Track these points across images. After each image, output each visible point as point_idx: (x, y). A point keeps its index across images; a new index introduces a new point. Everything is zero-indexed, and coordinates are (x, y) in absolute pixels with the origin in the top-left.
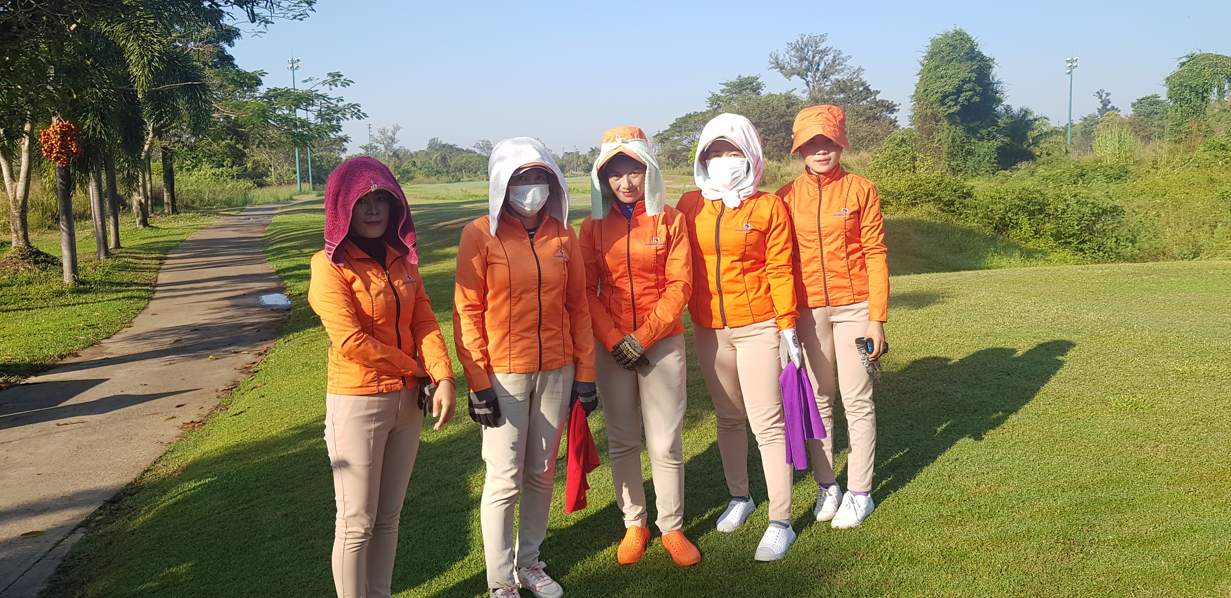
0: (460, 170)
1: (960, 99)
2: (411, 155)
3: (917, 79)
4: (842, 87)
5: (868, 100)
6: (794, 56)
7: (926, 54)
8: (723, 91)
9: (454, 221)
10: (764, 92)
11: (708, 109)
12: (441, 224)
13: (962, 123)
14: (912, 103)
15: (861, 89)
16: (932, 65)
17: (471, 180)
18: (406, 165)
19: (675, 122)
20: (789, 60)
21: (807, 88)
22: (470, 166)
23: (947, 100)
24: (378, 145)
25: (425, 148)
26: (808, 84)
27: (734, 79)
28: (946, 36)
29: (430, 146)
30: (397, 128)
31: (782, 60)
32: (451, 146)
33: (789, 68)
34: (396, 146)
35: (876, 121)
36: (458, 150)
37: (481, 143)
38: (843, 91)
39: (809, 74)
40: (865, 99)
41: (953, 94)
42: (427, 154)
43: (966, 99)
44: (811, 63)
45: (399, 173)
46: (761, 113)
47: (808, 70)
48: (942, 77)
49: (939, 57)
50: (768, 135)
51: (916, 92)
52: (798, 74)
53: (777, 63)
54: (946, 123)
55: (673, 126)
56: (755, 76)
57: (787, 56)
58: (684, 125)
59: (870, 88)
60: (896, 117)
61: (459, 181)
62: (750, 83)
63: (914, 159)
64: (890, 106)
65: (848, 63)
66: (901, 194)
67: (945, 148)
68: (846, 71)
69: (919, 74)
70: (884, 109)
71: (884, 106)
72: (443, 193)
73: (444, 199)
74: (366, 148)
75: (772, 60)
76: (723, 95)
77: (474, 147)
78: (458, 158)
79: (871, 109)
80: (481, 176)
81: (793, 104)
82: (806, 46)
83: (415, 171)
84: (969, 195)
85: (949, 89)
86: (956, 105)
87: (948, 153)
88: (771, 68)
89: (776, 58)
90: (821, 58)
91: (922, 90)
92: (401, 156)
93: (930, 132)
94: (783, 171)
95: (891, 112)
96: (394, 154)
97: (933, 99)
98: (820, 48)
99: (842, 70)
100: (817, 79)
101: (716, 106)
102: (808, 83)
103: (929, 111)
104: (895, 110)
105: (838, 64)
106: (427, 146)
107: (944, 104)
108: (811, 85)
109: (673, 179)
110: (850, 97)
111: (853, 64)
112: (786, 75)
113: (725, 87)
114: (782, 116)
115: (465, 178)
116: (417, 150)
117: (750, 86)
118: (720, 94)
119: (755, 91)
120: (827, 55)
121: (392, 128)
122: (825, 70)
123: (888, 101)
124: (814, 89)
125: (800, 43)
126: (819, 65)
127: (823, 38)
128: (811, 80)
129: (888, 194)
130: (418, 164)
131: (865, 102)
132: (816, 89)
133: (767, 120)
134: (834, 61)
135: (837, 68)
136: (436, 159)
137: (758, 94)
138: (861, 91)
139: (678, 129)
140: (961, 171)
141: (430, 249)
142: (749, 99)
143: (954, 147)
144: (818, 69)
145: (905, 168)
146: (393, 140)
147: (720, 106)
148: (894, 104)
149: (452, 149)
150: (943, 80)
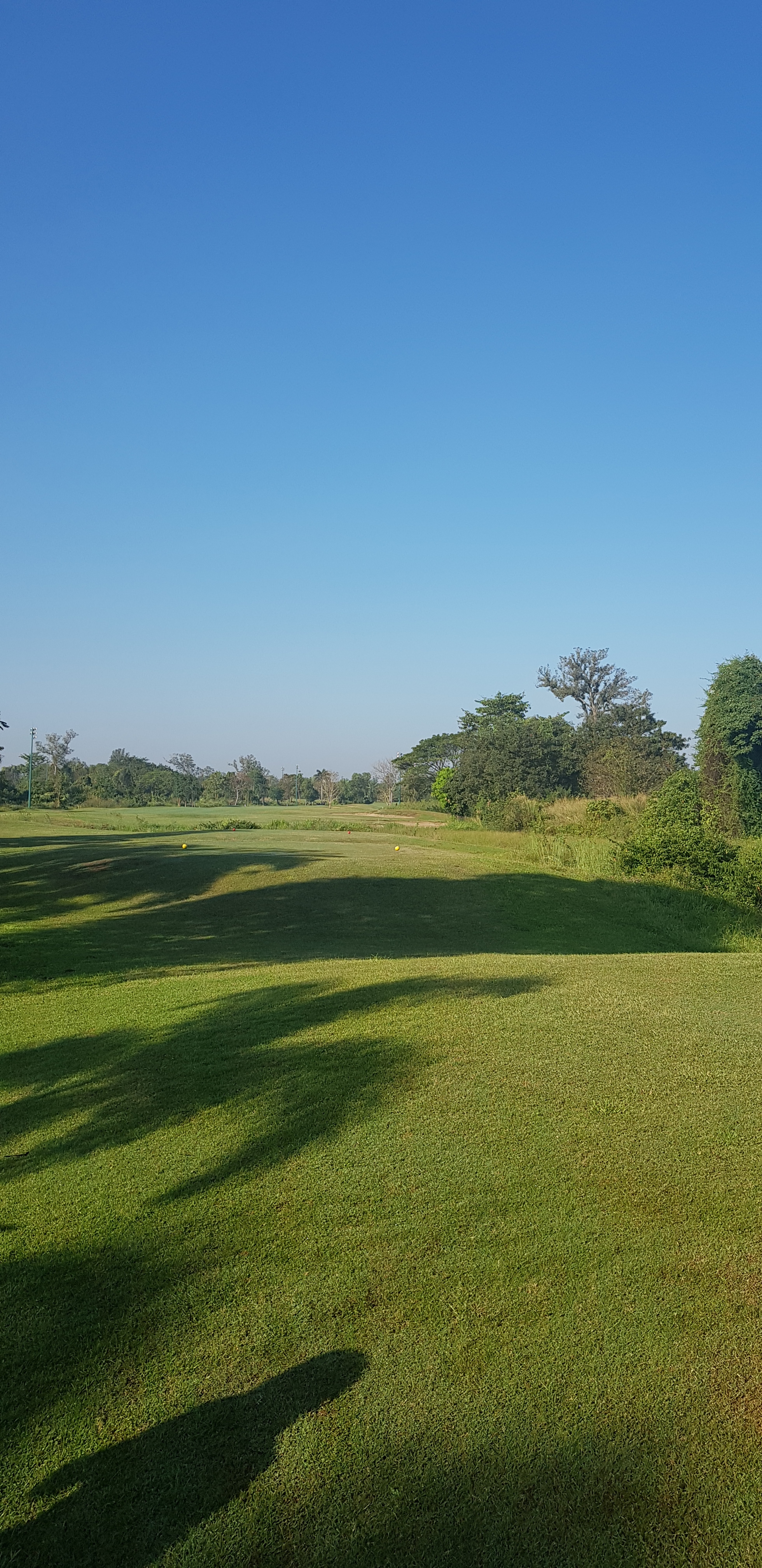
0: (148, 791)
1: (752, 737)
2: (87, 769)
3: (702, 712)
4: (622, 714)
5: (652, 731)
6: (569, 673)
7: (712, 683)
8: (479, 710)
10: (529, 715)
11: (461, 731)
13: (755, 767)
14: (697, 740)
15: (643, 717)
16: (720, 695)
17: (160, 805)
18: (79, 782)
19: (419, 744)
20: (562, 677)
21: (582, 711)
22: (160, 786)
23: (736, 738)
24: (45, 755)
25: (106, 761)
26: (584, 708)
27: (492, 696)
28: (736, 662)
29: (113, 759)
30: (71, 735)
31: (554, 677)
32: (140, 761)
33: (562, 687)
34: (68, 758)
35: (658, 758)
36: (148, 765)
37: (179, 758)
38: (622, 719)
39: (586, 695)
40: (649, 730)
41: (744, 731)
42: (107, 769)
43: (759, 738)
44: (588, 683)
45: (69, 792)
46: (521, 739)
47: (584, 690)
48: (731, 711)
49: (728, 686)
50: (529, 767)
51: (701, 726)
52: (573, 695)
53: (548, 679)
54: (736, 765)
55: (417, 749)
56: (518, 694)
57: (560, 673)
58: (429, 749)
59: (654, 717)
60: (684, 754)
61: (145, 805)
62: (512, 703)
63: (699, 806)
64: (678, 740)
65: (633, 685)
67: (735, 796)
68: (631, 694)
69: (705, 706)
70: (671, 743)
71: (671, 740)
72: (114, 821)
73: (114, 829)
74: (28, 758)
75: (541, 676)
76: (479, 715)
77: (171, 762)
78: (147, 776)
79: (654, 742)
80: (174, 800)
81: (562, 731)
82: (582, 661)
83: (88, 791)
85: (739, 725)
86: (747, 745)
87: (739, 802)
88: (540, 686)
89: (547, 674)
90: (600, 677)
91: (708, 725)
92: (74, 769)
93: (718, 776)
94: (544, 812)
95: (680, 748)
96: (65, 767)
97: (721, 735)
98: (600, 666)
99: (626, 693)
100: (595, 702)
101: (471, 728)
103: (716, 751)
104: (683, 745)
105: (622, 686)
106: (109, 759)
107: (733, 743)
108: (588, 708)
109: (414, 815)
110: (630, 726)
111: (639, 686)
112: (557, 695)
113: (482, 706)
114: (546, 745)
115: (154, 802)
116: (96, 764)
117: (511, 706)
118: (475, 714)
119: (517, 713)
120: (608, 674)
121: (65, 735)
122: (605, 692)
123: (675, 734)
124: (592, 713)
125: (576, 658)
126: (598, 685)
127: (603, 654)
128: (588, 702)
130: (95, 782)
131: (647, 734)
132: (595, 714)
133: (528, 749)
134: (616, 682)
135: (620, 690)
136: (118, 776)
137: (522, 716)
138: (644, 721)
139: (423, 754)
140: (754, 824)
142: (510, 722)
143: (746, 794)
144: (596, 690)
145: (688, 817)
146: (65, 750)
147: (475, 729)
148: (682, 738)
149: (140, 763)
150: (732, 715)
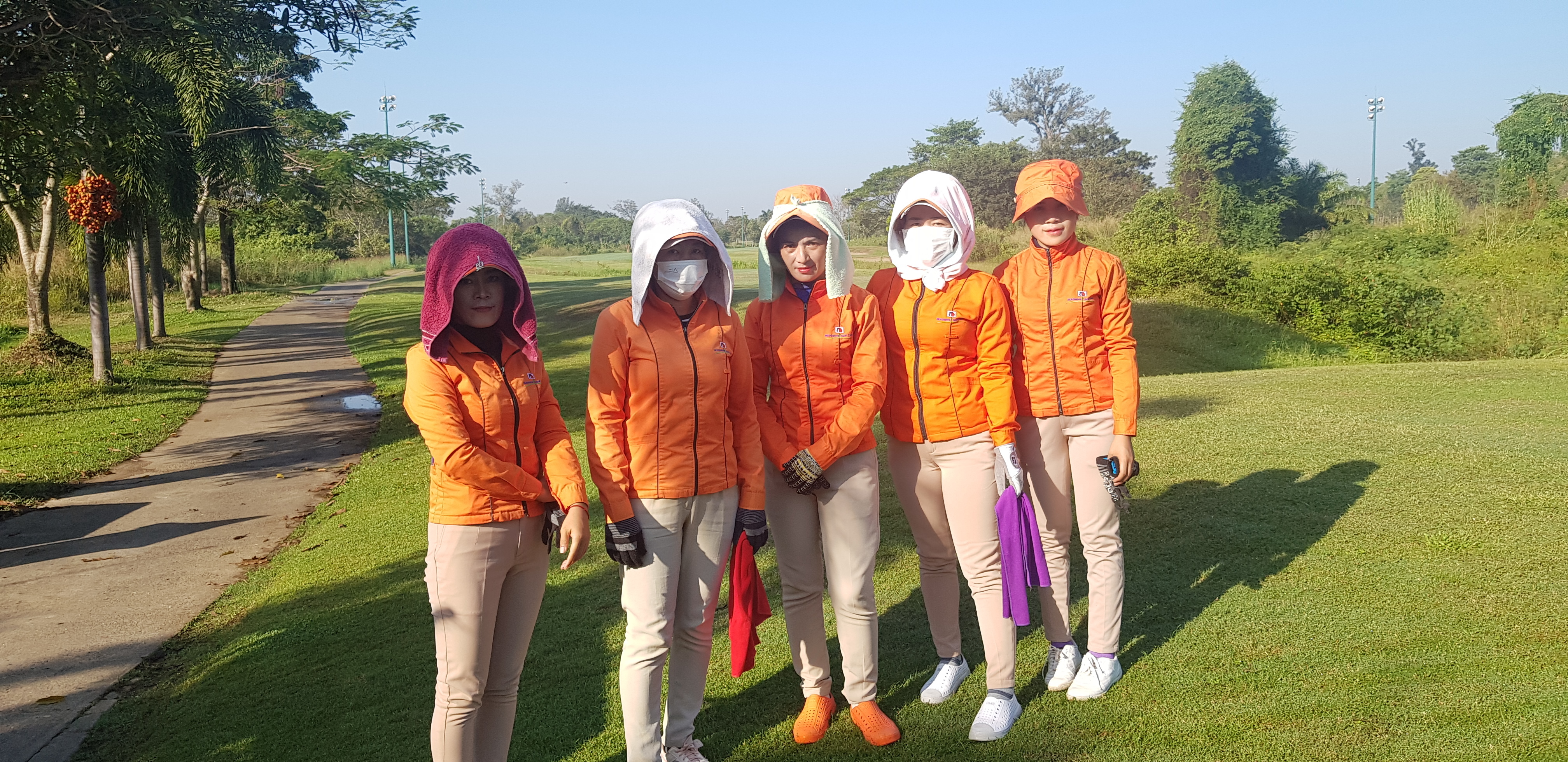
0: (597, 238)
1: (1233, 150)
2: (535, 219)
3: (1178, 125)
4: (1082, 134)
5: (1116, 151)
6: (1021, 95)
7: (1189, 93)
8: (930, 139)
9: (588, 304)
10: (983, 141)
11: (912, 162)
12: (572, 307)
13: (1235, 181)
14: (1172, 156)
15: (1106, 137)
16: (1197, 107)
17: (610, 252)
18: (528, 232)
19: (869, 178)
20: (1014, 100)
21: (1037, 135)
22: (609, 233)
23: (1216, 152)
24: (493, 206)
25: (552, 210)
26: (1039, 132)
27: (944, 124)
28: (1215, 70)
29: (559, 208)
30: (517, 185)
31: (1006, 100)
32: (586, 208)
33: (1015, 110)
34: (515, 208)
35: (1125, 179)
36: (594, 213)
37: (623, 204)
38: (1083, 140)
39: (1040, 118)
40: (1112, 150)
41: (1224, 144)
42: (554, 218)
43: (1240, 151)
44: (1042, 104)
45: (519, 242)
46: (979, 167)
47: (1038, 113)
48: (1210, 123)
49: (1206, 96)
50: (988, 196)
51: (1177, 141)
52: (1026, 118)
53: (1000, 103)
54: (1214, 181)
55: (867, 183)
56: (971, 120)
57: (1012, 95)
58: (880, 183)
59: (1118, 136)
60: (1151, 173)
61: (595, 252)
62: (965, 130)
63: (1174, 226)
64: (1144, 159)
65: (1090, 104)
66: (1158, 271)
67: (1214, 213)
68: (1088, 114)
69: (1181, 118)
70: (1136, 163)
71: (1136, 159)
72: (575, 267)
73: (575, 275)
74: (477, 210)
75: (993, 100)
76: (930, 144)
77: (615, 209)
78: (594, 223)
79: (1119, 162)
80: (623, 247)
81: (1020, 156)
82: (1036, 82)
83: (539, 240)
84: (1244, 273)
85: (1218, 137)
86: (1227, 158)
87: (1218, 220)
88: (992, 111)
89: (998, 98)
90: (1055, 98)
91: (1184, 139)
92: (521, 220)
93: (1194, 193)
94: (1007, 240)
95: (1145, 167)
96: (513, 217)
97: (1198, 150)
98: (1054, 86)
99: (1083, 113)
100: (1050, 124)
101: (922, 158)
102: (1038, 130)
103: (1193, 166)
104: (1149, 164)
105: (1078, 106)
106: (554, 208)
107: (1212, 157)
108: (1042, 131)
109: (867, 251)
110: (1092, 147)
111: (1096, 105)
112: (1010, 120)
113: (933, 134)
114: (1006, 172)
115: (603, 249)
116: (543, 213)
117: (964, 133)
118: (926, 143)
119: (971, 139)
120: (1063, 94)
121: (511, 186)
122: (1060, 113)
123: (1140, 153)
124: (1046, 137)
125: (1029, 78)
126: (1052, 107)
127: (1058, 73)
128: (1042, 125)
129: (1141, 271)
130: (544, 231)
131: (1111, 154)
132: (1049, 137)
133: (986, 177)
134: (1072, 102)
135: (1076, 110)
136: (566, 225)
137: (976, 143)
138: (1107, 140)
139: (873, 188)
140: (1234, 242)
141: (557, 339)
142: (964, 149)
143: (1225, 211)
144: (1051, 112)
145: (1163, 238)
146: (511, 200)
147: (926, 159)
148: (1148, 156)
149: (586, 212)
150: (1210, 127)
